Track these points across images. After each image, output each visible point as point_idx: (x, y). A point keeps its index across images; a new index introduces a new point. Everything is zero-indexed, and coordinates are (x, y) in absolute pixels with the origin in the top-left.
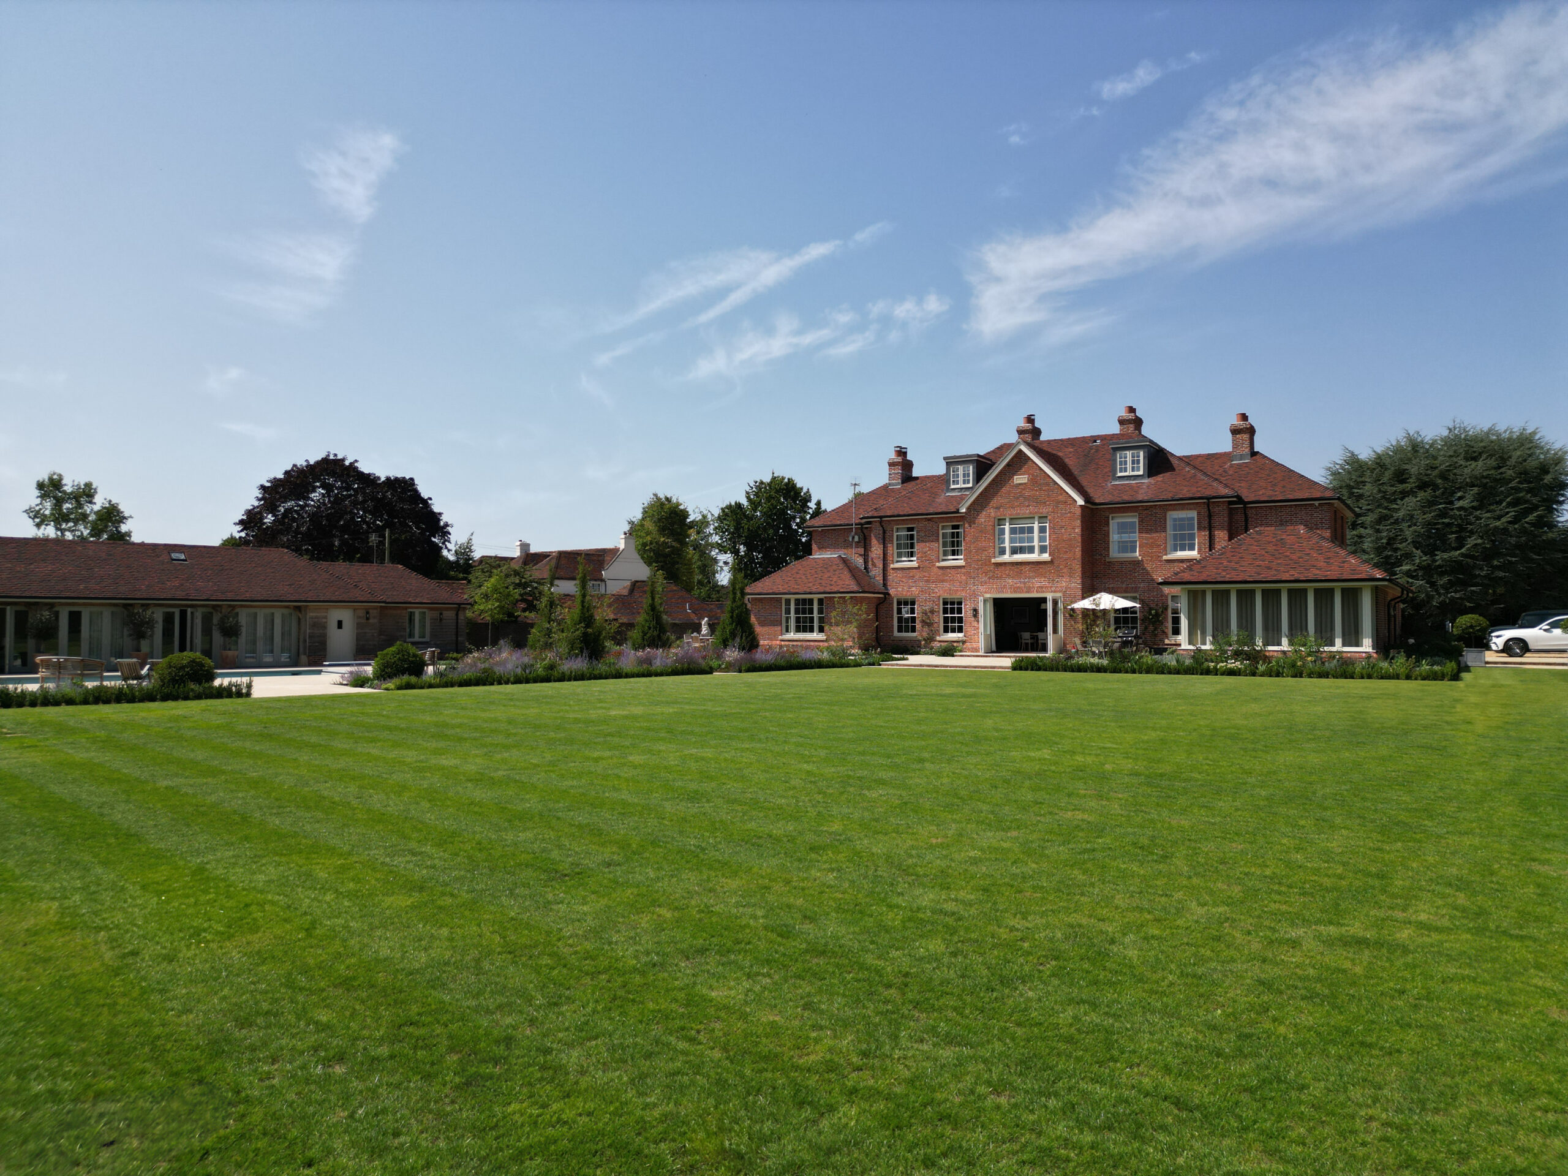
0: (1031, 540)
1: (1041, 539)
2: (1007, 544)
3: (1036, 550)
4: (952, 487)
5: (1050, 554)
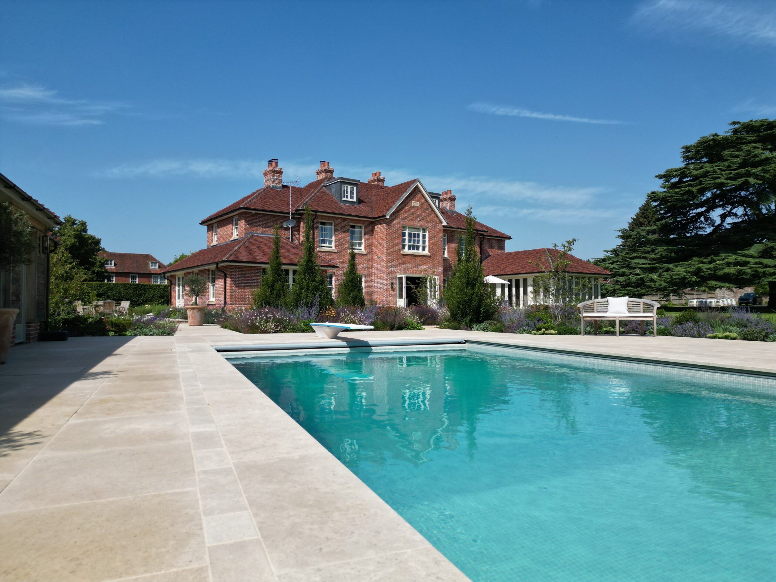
0: (418, 242)
1: (424, 242)
2: (407, 243)
3: (421, 248)
4: (343, 199)
5: (429, 251)
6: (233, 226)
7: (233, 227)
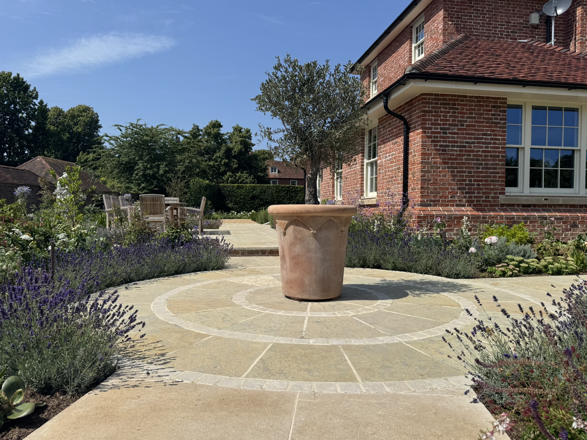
6: (411, 44)
7: (411, 46)
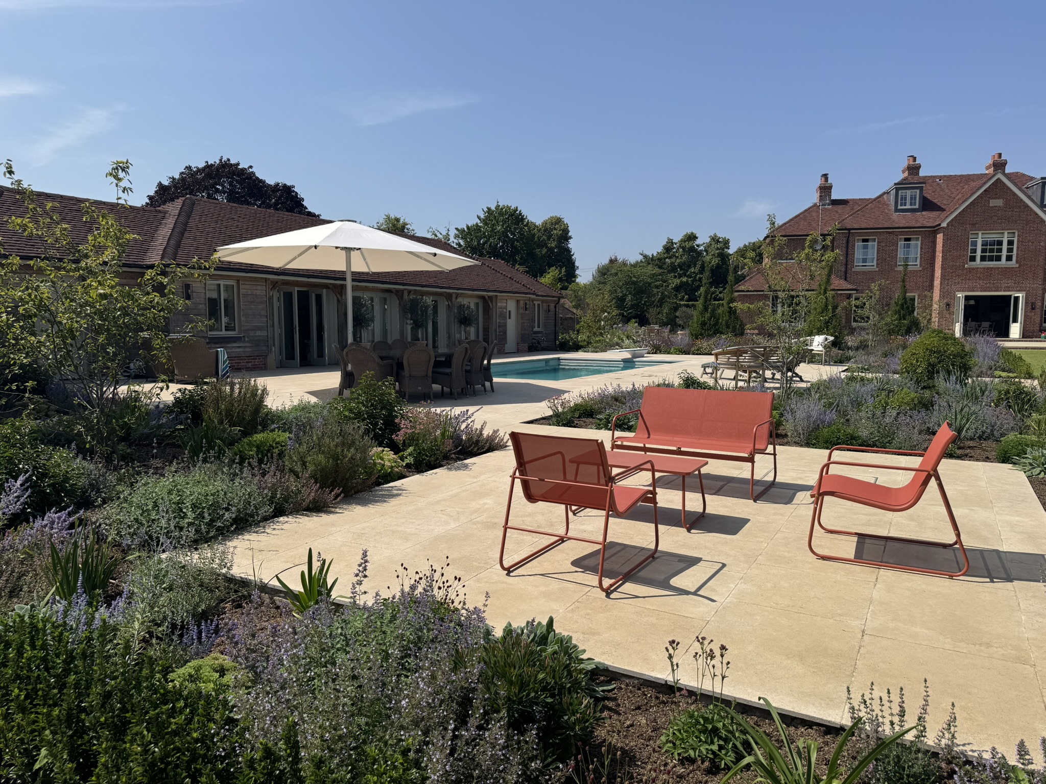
0: (1000, 250)
1: (1010, 250)
2: (979, 254)
3: (1004, 258)
4: (899, 207)
5: (1017, 262)
